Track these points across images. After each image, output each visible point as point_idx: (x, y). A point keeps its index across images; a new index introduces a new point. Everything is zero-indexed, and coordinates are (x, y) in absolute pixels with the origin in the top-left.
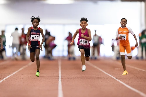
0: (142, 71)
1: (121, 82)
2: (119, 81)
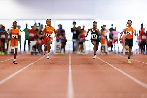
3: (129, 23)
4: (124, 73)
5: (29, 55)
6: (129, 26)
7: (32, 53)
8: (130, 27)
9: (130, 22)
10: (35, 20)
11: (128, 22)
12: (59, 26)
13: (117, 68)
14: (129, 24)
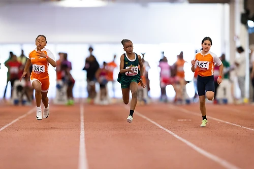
0: (224, 123)
1: (189, 144)
2: (184, 141)
3: (206, 44)
4: (176, 136)
5: (11, 106)
6: (205, 50)
7: (16, 102)
8: (206, 52)
9: (207, 42)
10: (22, 44)
11: (203, 41)
12: (62, 56)
13: (163, 126)
14: (205, 46)
